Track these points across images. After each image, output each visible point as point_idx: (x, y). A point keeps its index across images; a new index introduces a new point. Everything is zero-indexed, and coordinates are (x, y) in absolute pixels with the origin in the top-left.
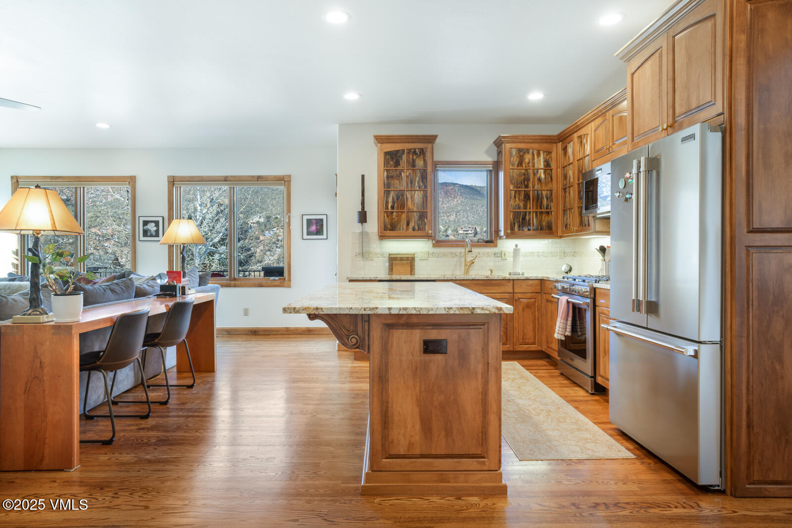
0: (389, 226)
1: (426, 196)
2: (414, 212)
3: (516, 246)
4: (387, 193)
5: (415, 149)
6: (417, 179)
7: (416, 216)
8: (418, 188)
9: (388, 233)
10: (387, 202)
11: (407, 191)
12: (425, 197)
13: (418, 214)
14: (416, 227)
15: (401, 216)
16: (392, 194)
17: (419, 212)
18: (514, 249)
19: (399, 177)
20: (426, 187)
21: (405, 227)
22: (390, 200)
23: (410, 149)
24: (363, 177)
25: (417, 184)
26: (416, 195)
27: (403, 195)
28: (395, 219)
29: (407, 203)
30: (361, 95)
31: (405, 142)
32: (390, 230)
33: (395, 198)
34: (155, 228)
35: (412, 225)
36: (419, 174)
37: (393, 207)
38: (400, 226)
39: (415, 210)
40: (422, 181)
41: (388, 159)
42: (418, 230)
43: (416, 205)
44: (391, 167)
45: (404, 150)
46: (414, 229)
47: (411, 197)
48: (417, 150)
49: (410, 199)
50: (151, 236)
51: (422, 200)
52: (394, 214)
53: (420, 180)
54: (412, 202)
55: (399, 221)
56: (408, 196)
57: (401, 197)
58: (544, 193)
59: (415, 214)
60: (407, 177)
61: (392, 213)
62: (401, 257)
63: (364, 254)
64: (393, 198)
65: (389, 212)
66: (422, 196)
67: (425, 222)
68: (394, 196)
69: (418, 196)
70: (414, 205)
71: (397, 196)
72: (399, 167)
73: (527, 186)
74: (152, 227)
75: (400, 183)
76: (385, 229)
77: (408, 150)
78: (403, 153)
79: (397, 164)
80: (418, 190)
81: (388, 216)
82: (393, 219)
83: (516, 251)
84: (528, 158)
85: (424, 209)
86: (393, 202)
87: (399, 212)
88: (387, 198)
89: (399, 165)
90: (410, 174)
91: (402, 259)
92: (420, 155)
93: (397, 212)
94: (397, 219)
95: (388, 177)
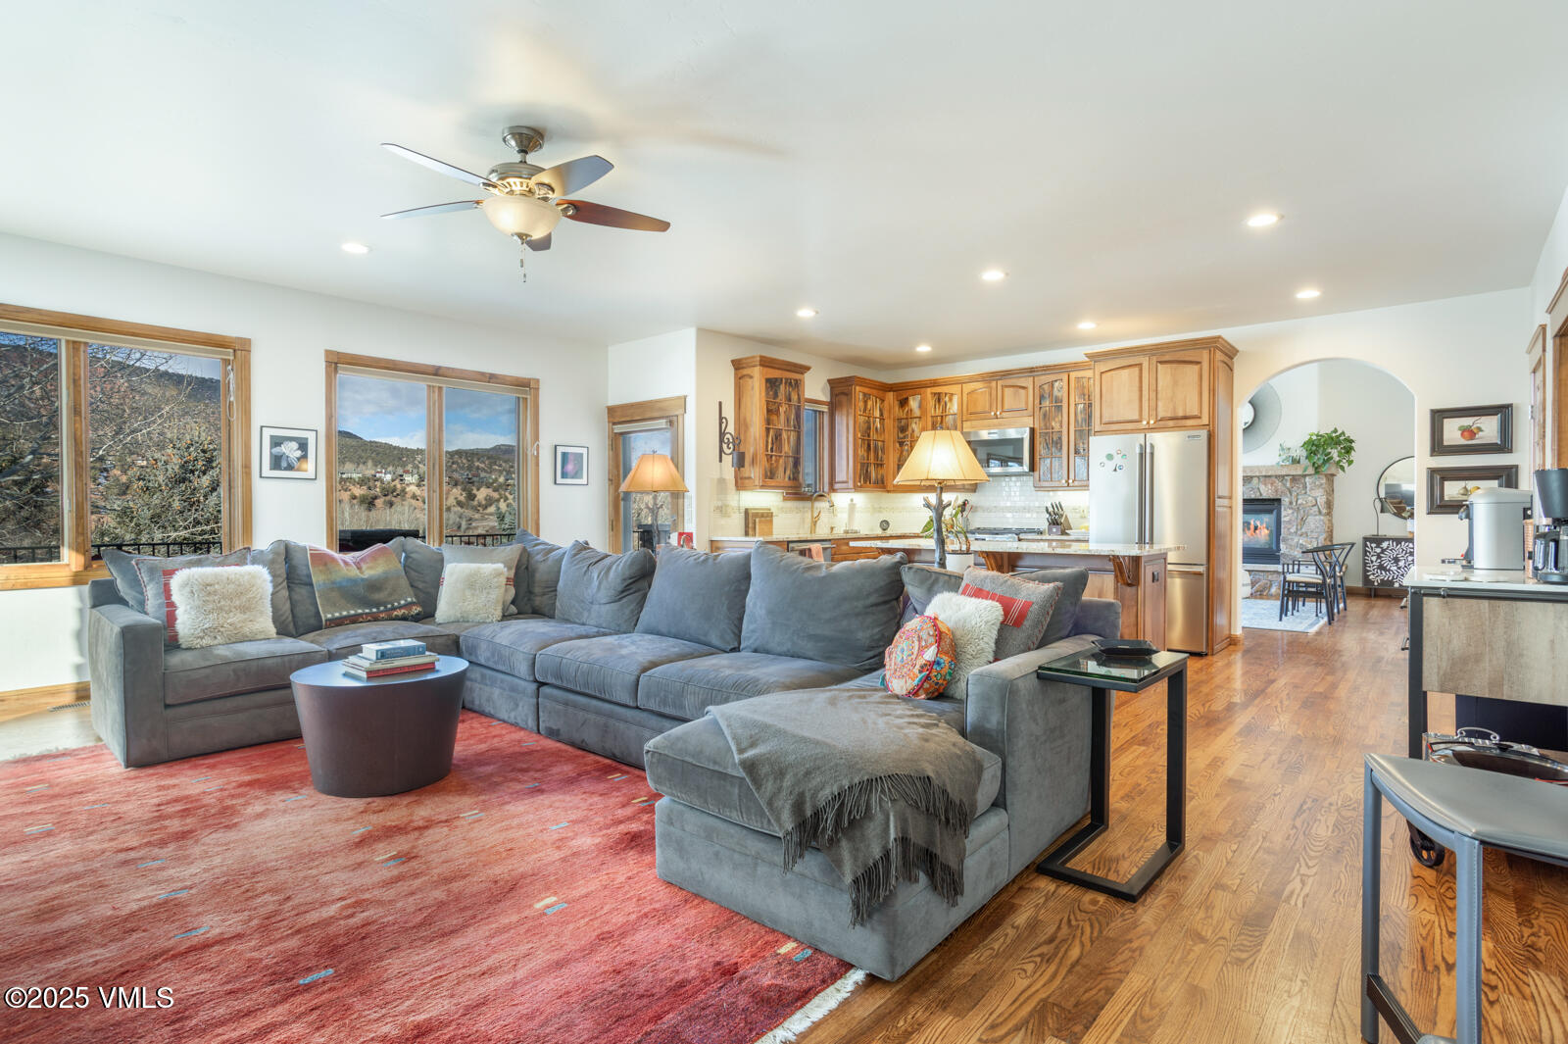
0: (768, 473)
2: (789, 456)
3: (852, 500)
4: (768, 430)
5: (791, 379)
6: (793, 417)
7: (791, 462)
8: (793, 428)
9: (769, 482)
10: (767, 442)
11: (784, 430)
12: (799, 439)
13: (793, 459)
14: (791, 475)
15: (779, 461)
16: (772, 433)
17: (794, 457)
18: (850, 505)
19: (777, 412)
20: (799, 427)
21: (782, 474)
22: (770, 440)
23: (788, 379)
24: (720, 403)
25: (792, 423)
26: (791, 437)
27: (780, 435)
28: (773, 464)
29: (784, 445)
32: (770, 478)
33: (774, 439)
34: (299, 453)
35: (788, 472)
36: (794, 411)
37: (772, 450)
38: (778, 473)
39: (790, 454)
40: (797, 420)
41: (769, 388)
42: (793, 479)
44: (771, 398)
45: (783, 379)
46: (789, 478)
47: (787, 439)
48: (793, 381)
49: (786, 441)
50: (290, 468)
51: (796, 443)
52: (774, 458)
53: (795, 419)
54: (788, 445)
55: (777, 467)
56: (785, 436)
57: (779, 438)
58: (880, 444)
59: (790, 459)
60: (784, 413)
61: (772, 456)
62: (761, 513)
64: (772, 438)
65: (769, 455)
66: (796, 438)
67: (798, 470)
68: (773, 435)
69: (793, 438)
70: (790, 448)
71: (776, 436)
72: (777, 399)
73: (869, 436)
74: (291, 450)
75: (778, 419)
76: (766, 475)
77: (786, 379)
78: (781, 383)
79: (776, 395)
80: (793, 431)
81: (768, 461)
83: (852, 507)
84: (870, 403)
85: (797, 453)
86: (773, 443)
87: (777, 456)
88: (767, 436)
89: (778, 396)
90: (786, 410)
91: (763, 515)
92: (795, 387)
93: (775, 456)
94: (775, 465)
95: (769, 411)
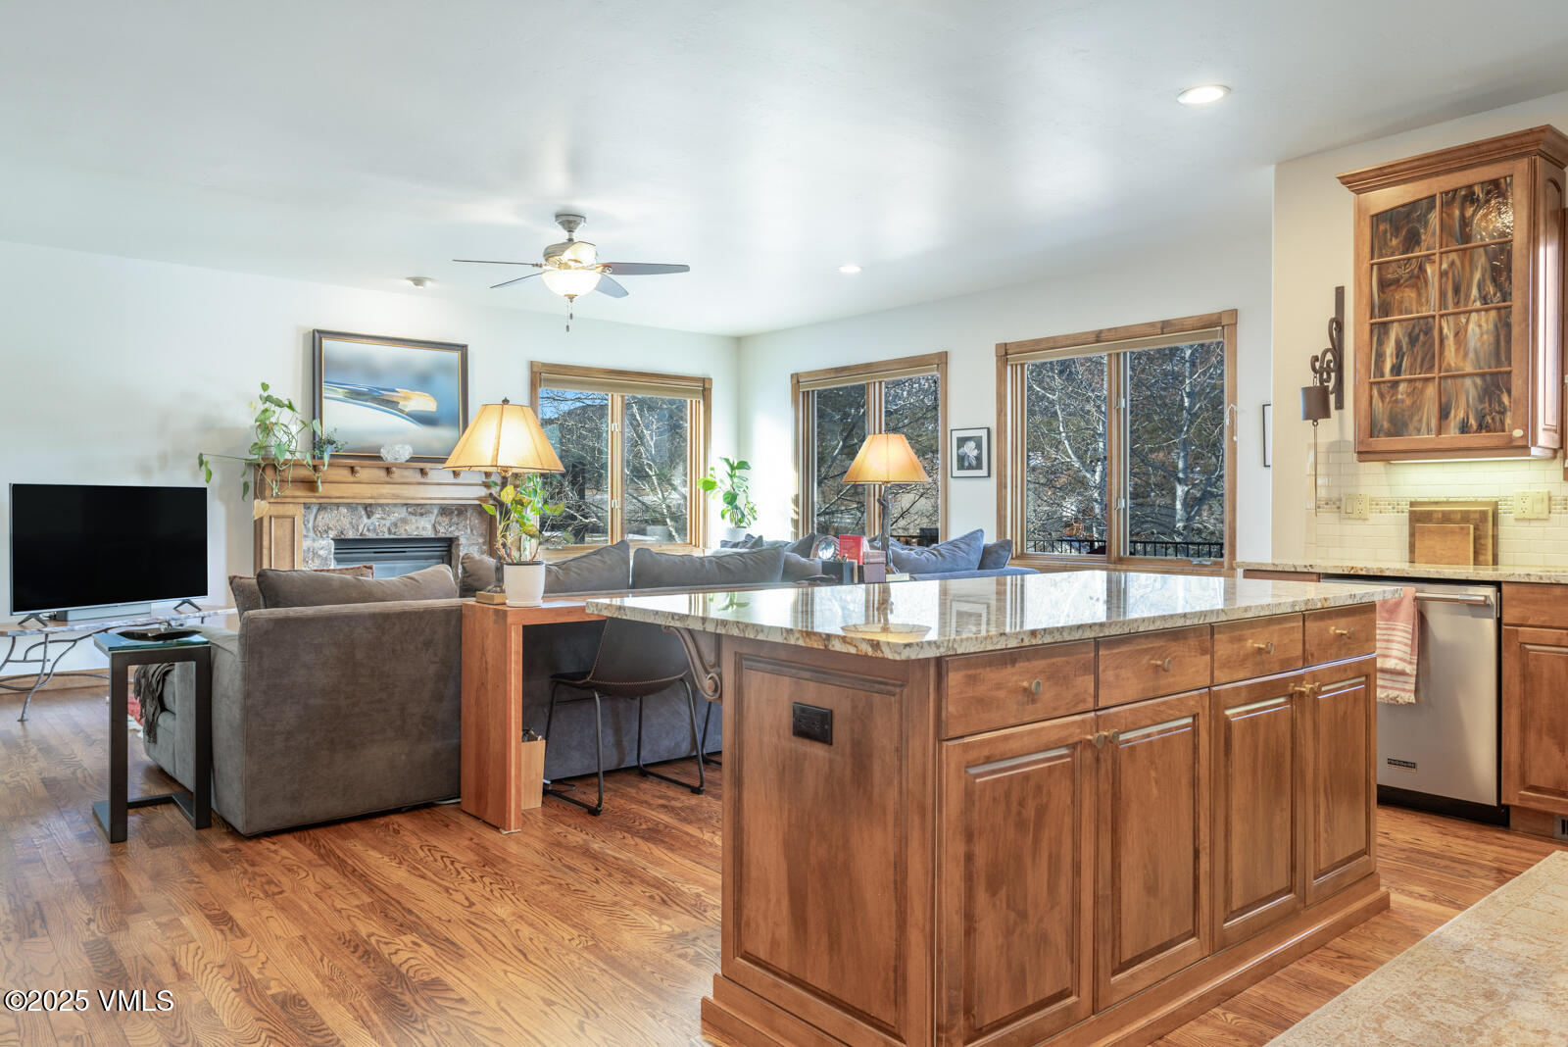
0: (1386, 425)
1: (1508, 326)
2: (1464, 376)
4: (1380, 326)
5: (1470, 187)
6: (1477, 276)
7: (1470, 388)
8: (1478, 304)
9: (1383, 443)
10: (1380, 356)
11: (1442, 316)
12: (1504, 327)
13: (1479, 381)
14: (1472, 422)
15: (1422, 391)
16: (1395, 332)
17: (1482, 375)
19: (1418, 279)
20: (1506, 296)
21: (1434, 423)
22: (1390, 349)
23: (1455, 191)
25: (1475, 292)
26: (1471, 326)
27: (1428, 331)
28: (1403, 401)
29: (1441, 353)
30: (1228, 89)
31: (1437, 174)
32: (1389, 434)
33: (1405, 342)
34: (975, 452)
35: (1457, 415)
36: (1481, 260)
37: (1397, 369)
38: (1420, 420)
39: (1469, 369)
40: (1494, 280)
41: (1386, 231)
42: (1480, 428)
43: (1471, 355)
44: (1393, 254)
45: (1433, 197)
46: (1464, 428)
47: (1456, 334)
48: (1477, 189)
49: (1450, 342)
50: (970, 467)
51: (1492, 339)
52: (1402, 387)
53: (1488, 276)
54: (1457, 350)
55: (1416, 407)
56: (1445, 331)
57: (1422, 337)
59: (1468, 382)
60: (1443, 274)
61: (1395, 384)
62: (1443, 512)
63: (1340, 505)
64: (1398, 343)
65: (1384, 382)
66: (1491, 326)
67: (1500, 402)
68: (1401, 336)
69: (1479, 328)
70: (1466, 355)
71: (1410, 335)
72: (1417, 248)
74: (970, 449)
75: (1419, 295)
76: (1373, 430)
77: (1447, 193)
78: (1431, 206)
79: (1412, 240)
80: (1478, 311)
81: (1382, 396)
82: (1396, 401)
85: (1499, 363)
86: (1399, 353)
87: (1415, 380)
88: (1381, 343)
89: (1418, 243)
90: (1453, 264)
91: (1446, 517)
92: (1488, 201)
93: (1410, 381)
94: (1408, 402)
95: (1383, 285)
